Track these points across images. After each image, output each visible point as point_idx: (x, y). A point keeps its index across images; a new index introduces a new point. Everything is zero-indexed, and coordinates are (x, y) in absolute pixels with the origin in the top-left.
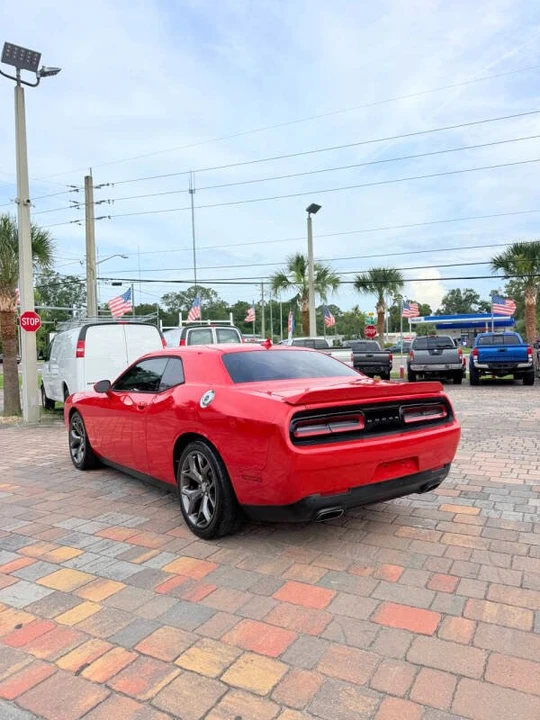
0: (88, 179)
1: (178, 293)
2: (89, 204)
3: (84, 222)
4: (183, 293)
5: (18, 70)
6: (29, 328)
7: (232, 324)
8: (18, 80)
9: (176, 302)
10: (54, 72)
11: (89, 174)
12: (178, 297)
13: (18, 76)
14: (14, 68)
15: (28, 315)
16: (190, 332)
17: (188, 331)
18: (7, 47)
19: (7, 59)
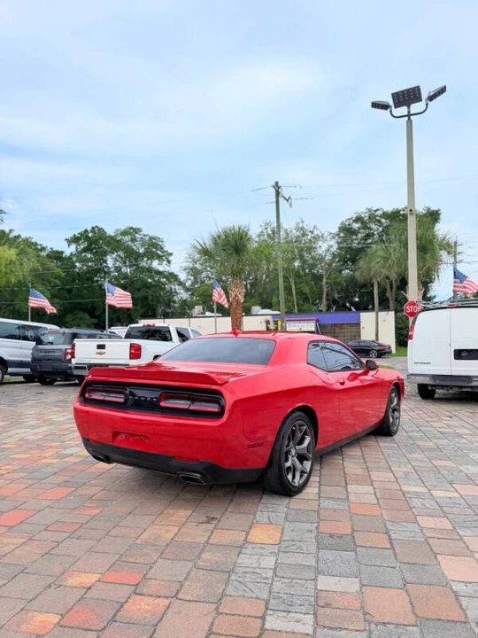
5: (408, 107)
6: (412, 314)
8: (409, 115)
15: (412, 304)
18: (394, 96)
19: (397, 105)
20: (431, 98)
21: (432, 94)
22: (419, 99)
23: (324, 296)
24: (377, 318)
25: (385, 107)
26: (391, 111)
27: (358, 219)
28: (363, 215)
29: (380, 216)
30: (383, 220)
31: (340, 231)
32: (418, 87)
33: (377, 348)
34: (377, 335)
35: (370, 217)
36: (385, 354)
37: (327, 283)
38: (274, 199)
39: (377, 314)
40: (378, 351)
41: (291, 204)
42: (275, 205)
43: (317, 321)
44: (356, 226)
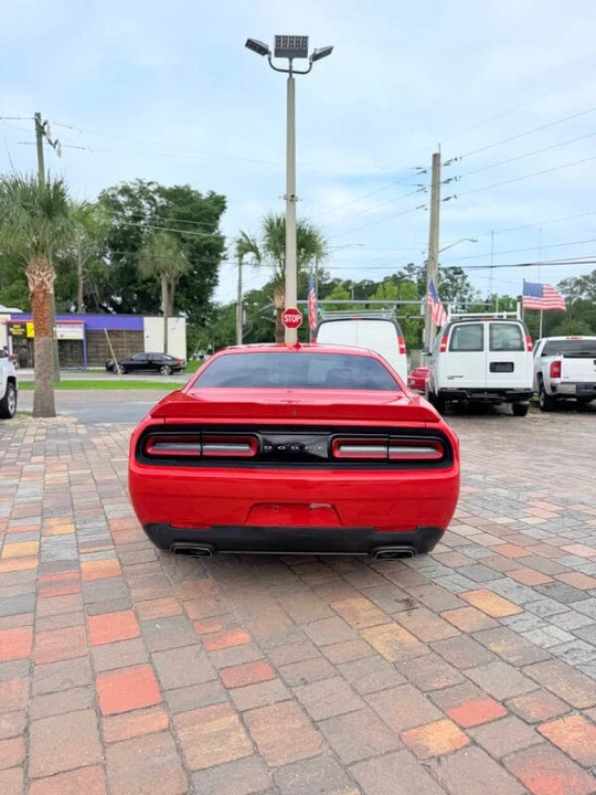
0: (436, 157)
1: (579, 278)
2: (436, 185)
3: (429, 207)
4: (586, 278)
5: (291, 60)
6: (291, 325)
7: (519, 318)
8: (291, 71)
9: (577, 289)
10: (327, 52)
11: (437, 152)
12: (578, 283)
13: (291, 67)
14: (286, 60)
15: (291, 312)
16: (455, 328)
17: (453, 326)
18: (278, 38)
19: (279, 53)
20: (316, 57)
21: (318, 52)
22: (302, 53)
23: (81, 291)
24: (166, 325)
25: (262, 50)
26: (270, 59)
27: (125, 191)
28: (131, 187)
29: (154, 192)
30: (156, 197)
31: (101, 202)
32: (306, 38)
33: (170, 363)
34: (166, 346)
35: (140, 191)
36: (178, 370)
37: (84, 273)
38: (35, 140)
39: (166, 320)
40: (171, 367)
41: (59, 153)
42: (35, 147)
43: (86, 325)
44: (122, 199)
